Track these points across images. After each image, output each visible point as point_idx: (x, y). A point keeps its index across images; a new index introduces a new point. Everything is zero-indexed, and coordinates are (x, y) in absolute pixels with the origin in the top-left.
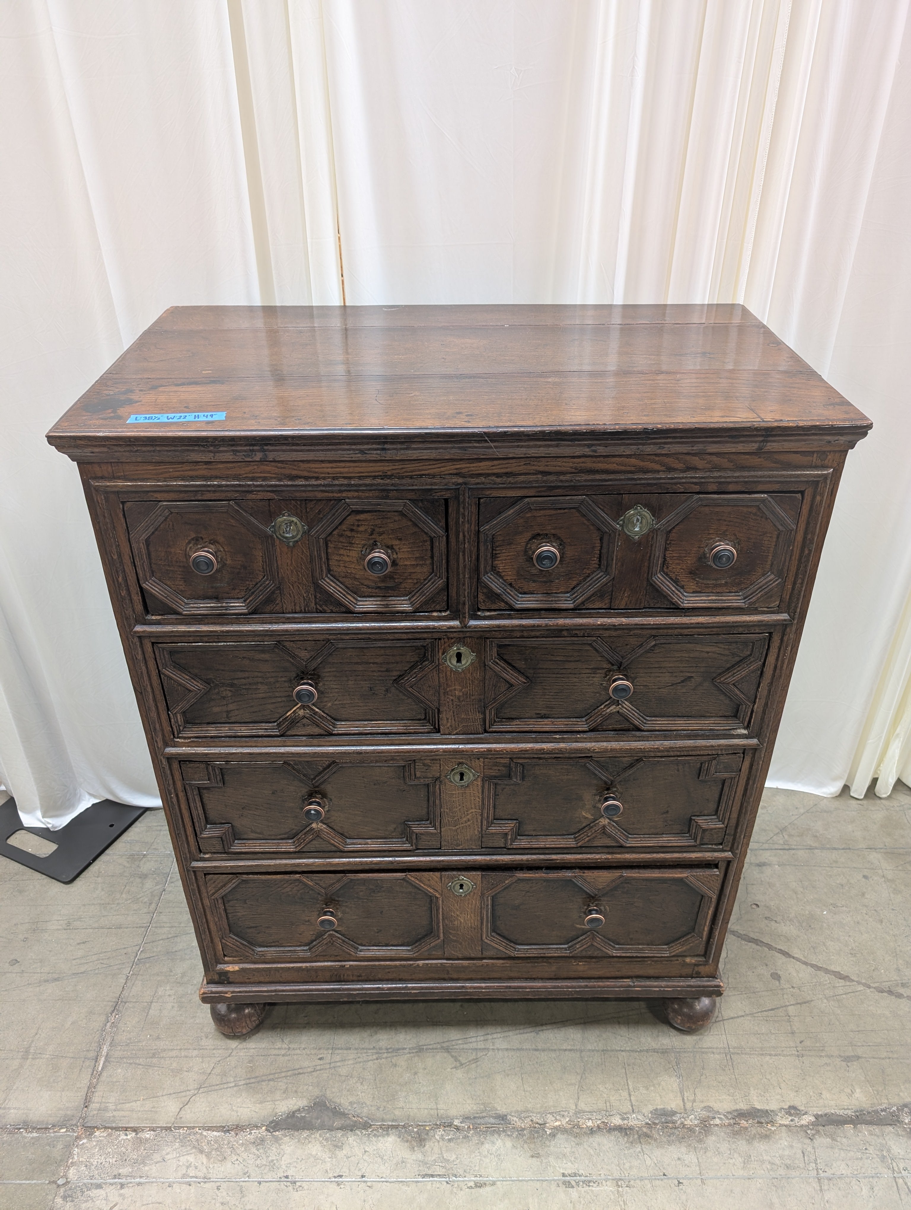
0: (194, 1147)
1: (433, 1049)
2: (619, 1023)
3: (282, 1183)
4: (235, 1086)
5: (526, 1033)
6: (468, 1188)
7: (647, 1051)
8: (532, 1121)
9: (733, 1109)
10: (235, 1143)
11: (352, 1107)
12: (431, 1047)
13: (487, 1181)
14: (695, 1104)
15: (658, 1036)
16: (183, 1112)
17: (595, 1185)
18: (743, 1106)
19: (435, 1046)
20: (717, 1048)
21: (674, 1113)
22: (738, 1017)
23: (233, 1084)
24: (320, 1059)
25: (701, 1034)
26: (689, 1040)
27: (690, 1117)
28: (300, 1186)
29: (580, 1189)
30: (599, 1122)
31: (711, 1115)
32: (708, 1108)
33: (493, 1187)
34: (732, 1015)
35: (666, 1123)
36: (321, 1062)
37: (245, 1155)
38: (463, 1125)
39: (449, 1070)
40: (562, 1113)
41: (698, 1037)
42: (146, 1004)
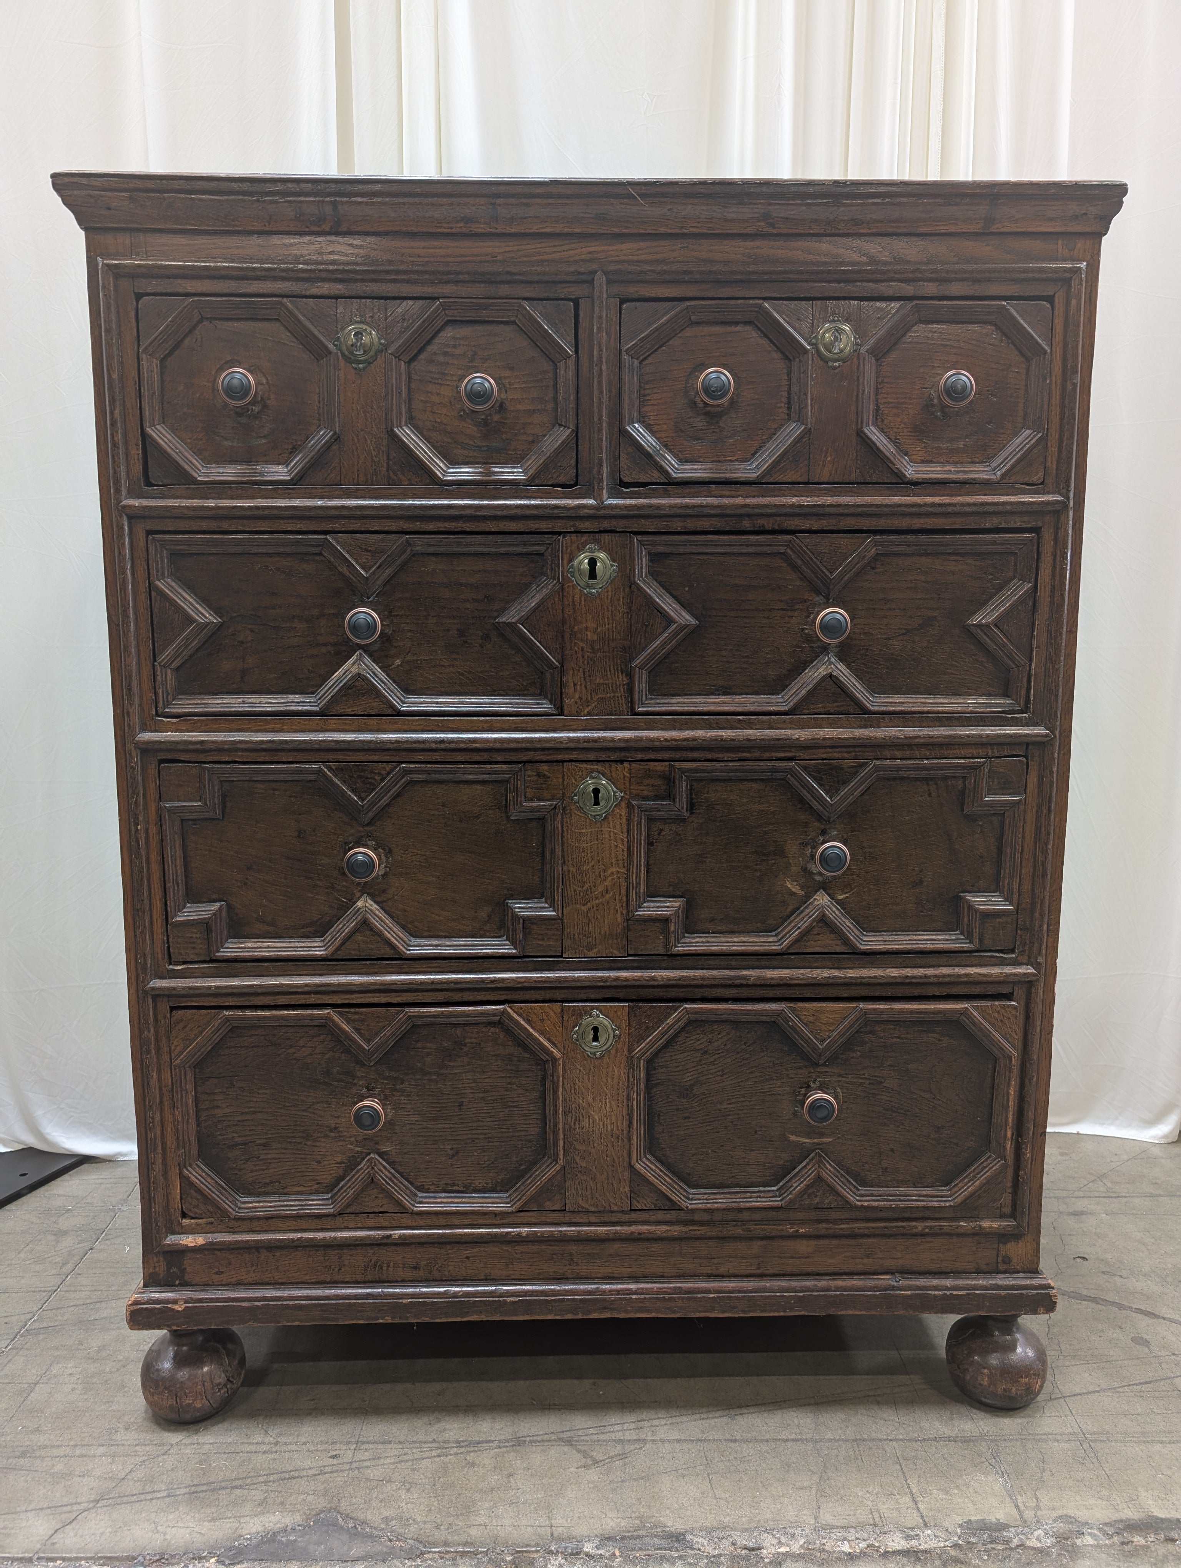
1: (543, 1441)
2: (878, 1403)
4: (168, 1496)
5: (713, 1418)
7: (936, 1440)
8: (733, 1544)
9: (1114, 1518)
11: (387, 1525)
12: (539, 1438)
14: (1039, 1513)
15: (952, 1420)
16: (59, 1536)
18: (1130, 1513)
19: (546, 1437)
20: (1061, 1434)
21: (1004, 1527)
22: (1089, 1393)
23: (165, 1494)
24: (333, 1457)
25: (1029, 1416)
26: (1008, 1424)
27: (1036, 1533)
30: (863, 1545)
31: (1074, 1528)
32: (1067, 1519)
34: (1078, 1391)
35: (992, 1542)
36: (335, 1461)
38: (601, 1552)
39: (572, 1469)
40: (791, 1531)
41: (1025, 1420)
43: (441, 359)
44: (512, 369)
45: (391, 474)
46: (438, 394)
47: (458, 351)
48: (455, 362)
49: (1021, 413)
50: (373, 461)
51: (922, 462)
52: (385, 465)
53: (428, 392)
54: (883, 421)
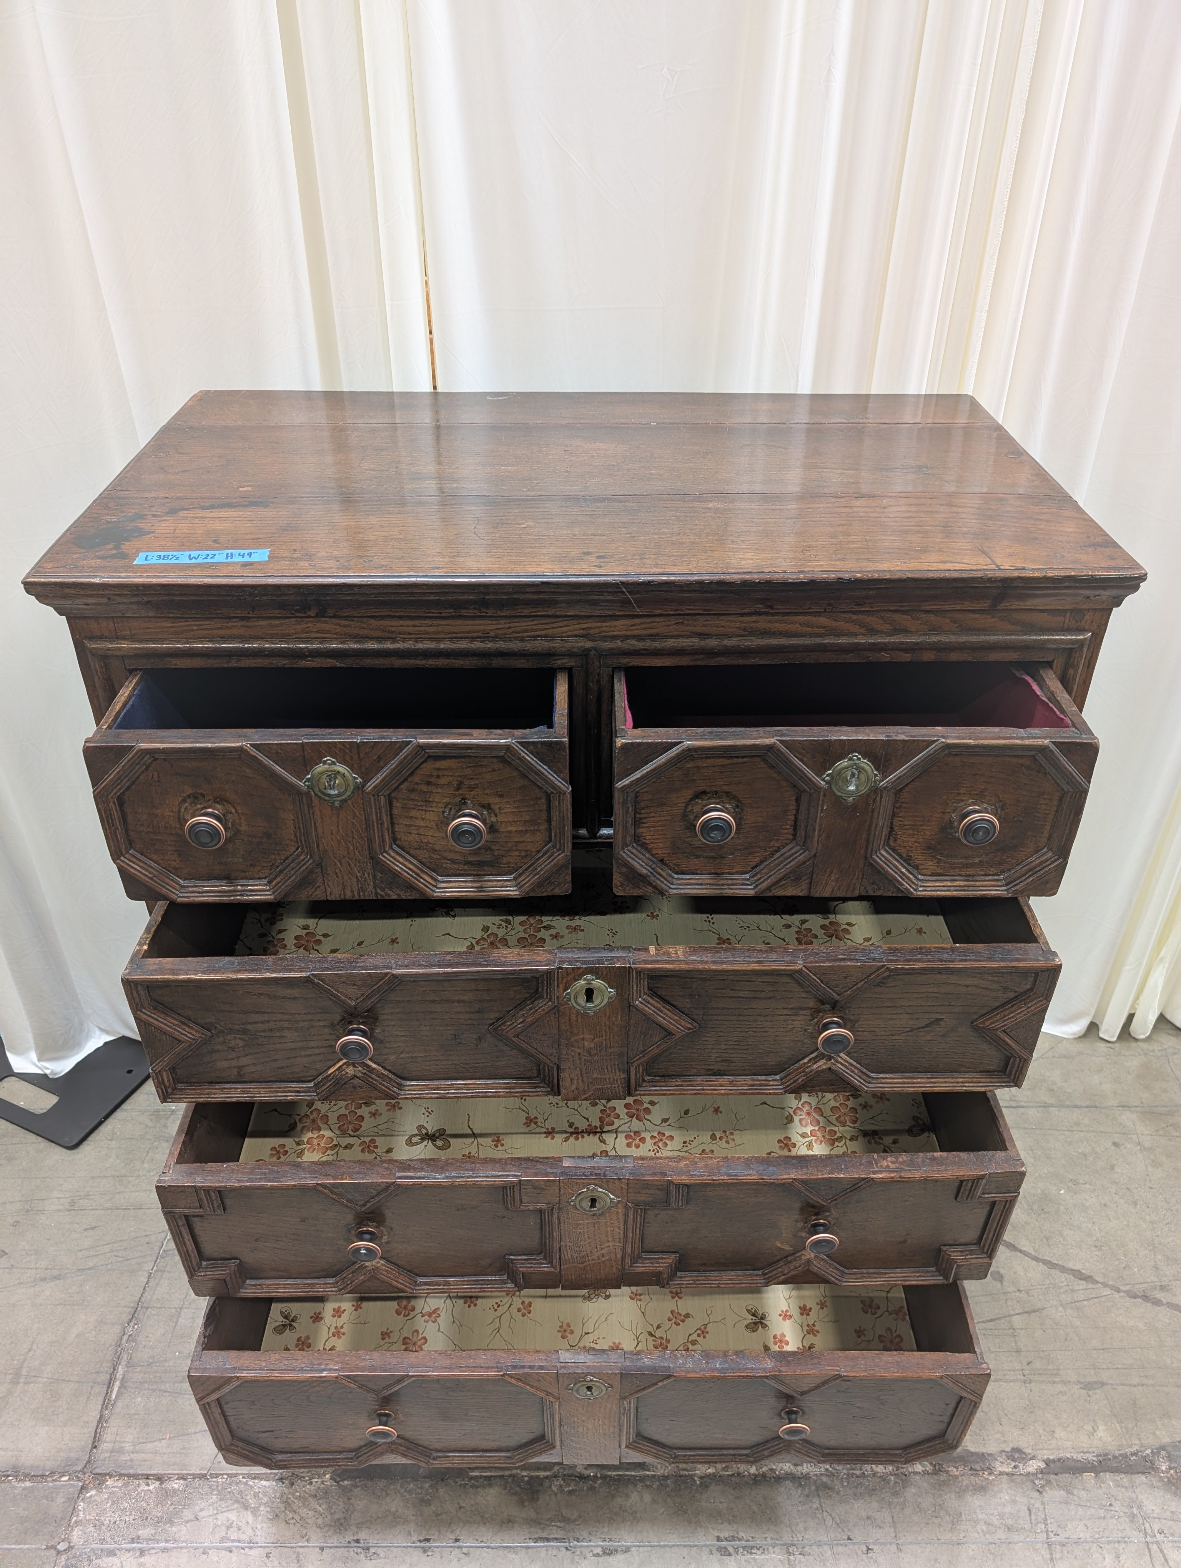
0: (237, 1501)
3: (351, 1549)
6: (594, 1555)
10: (290, 1496)
13: (619, 1546)
17: (759, 1552)
28: (375, 1553)
29: (739, 1557)
33: (627, 1555)
37: (303, 1512)
42: (174, 1310)
43: (424, 788)
44: (501, 796)
45: (379, 891)
46: (423, 819)
47: (443, 781)
48: (439, 790)
49: (1046, 834)
50: (358, 881)
51: (932, 875)
52: (372, 884)
53: (412, 817)
54: (895, 840)
